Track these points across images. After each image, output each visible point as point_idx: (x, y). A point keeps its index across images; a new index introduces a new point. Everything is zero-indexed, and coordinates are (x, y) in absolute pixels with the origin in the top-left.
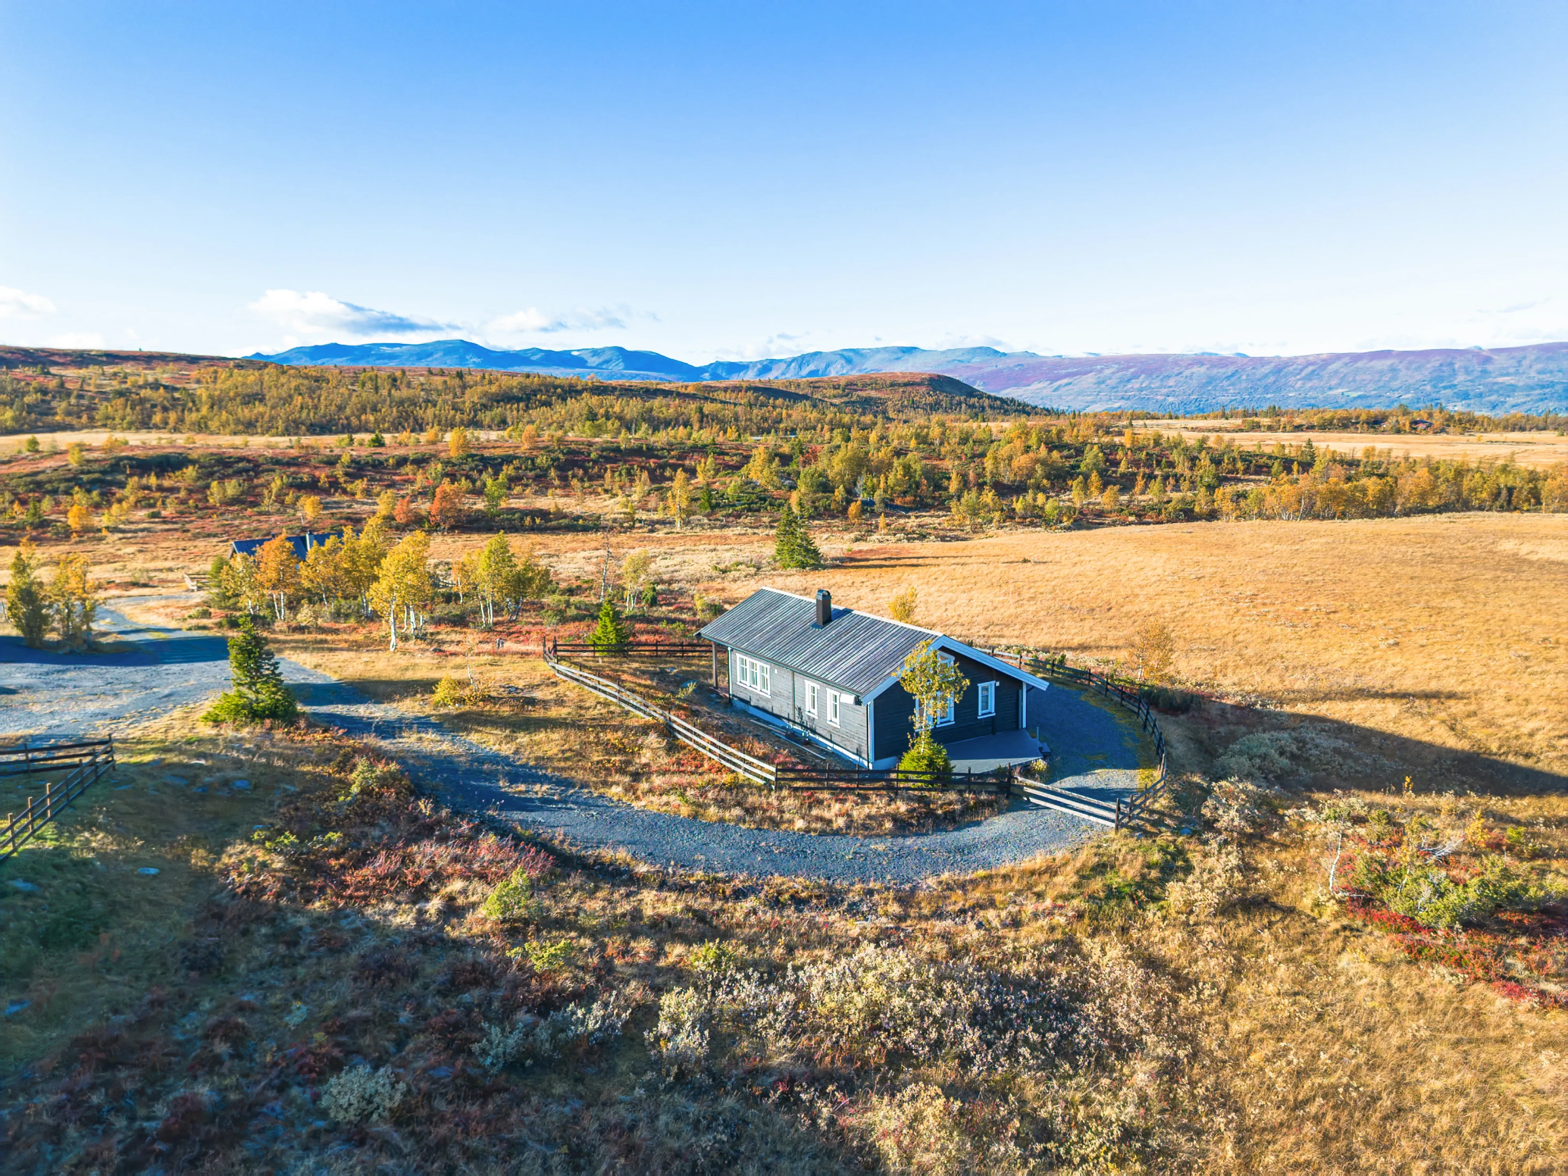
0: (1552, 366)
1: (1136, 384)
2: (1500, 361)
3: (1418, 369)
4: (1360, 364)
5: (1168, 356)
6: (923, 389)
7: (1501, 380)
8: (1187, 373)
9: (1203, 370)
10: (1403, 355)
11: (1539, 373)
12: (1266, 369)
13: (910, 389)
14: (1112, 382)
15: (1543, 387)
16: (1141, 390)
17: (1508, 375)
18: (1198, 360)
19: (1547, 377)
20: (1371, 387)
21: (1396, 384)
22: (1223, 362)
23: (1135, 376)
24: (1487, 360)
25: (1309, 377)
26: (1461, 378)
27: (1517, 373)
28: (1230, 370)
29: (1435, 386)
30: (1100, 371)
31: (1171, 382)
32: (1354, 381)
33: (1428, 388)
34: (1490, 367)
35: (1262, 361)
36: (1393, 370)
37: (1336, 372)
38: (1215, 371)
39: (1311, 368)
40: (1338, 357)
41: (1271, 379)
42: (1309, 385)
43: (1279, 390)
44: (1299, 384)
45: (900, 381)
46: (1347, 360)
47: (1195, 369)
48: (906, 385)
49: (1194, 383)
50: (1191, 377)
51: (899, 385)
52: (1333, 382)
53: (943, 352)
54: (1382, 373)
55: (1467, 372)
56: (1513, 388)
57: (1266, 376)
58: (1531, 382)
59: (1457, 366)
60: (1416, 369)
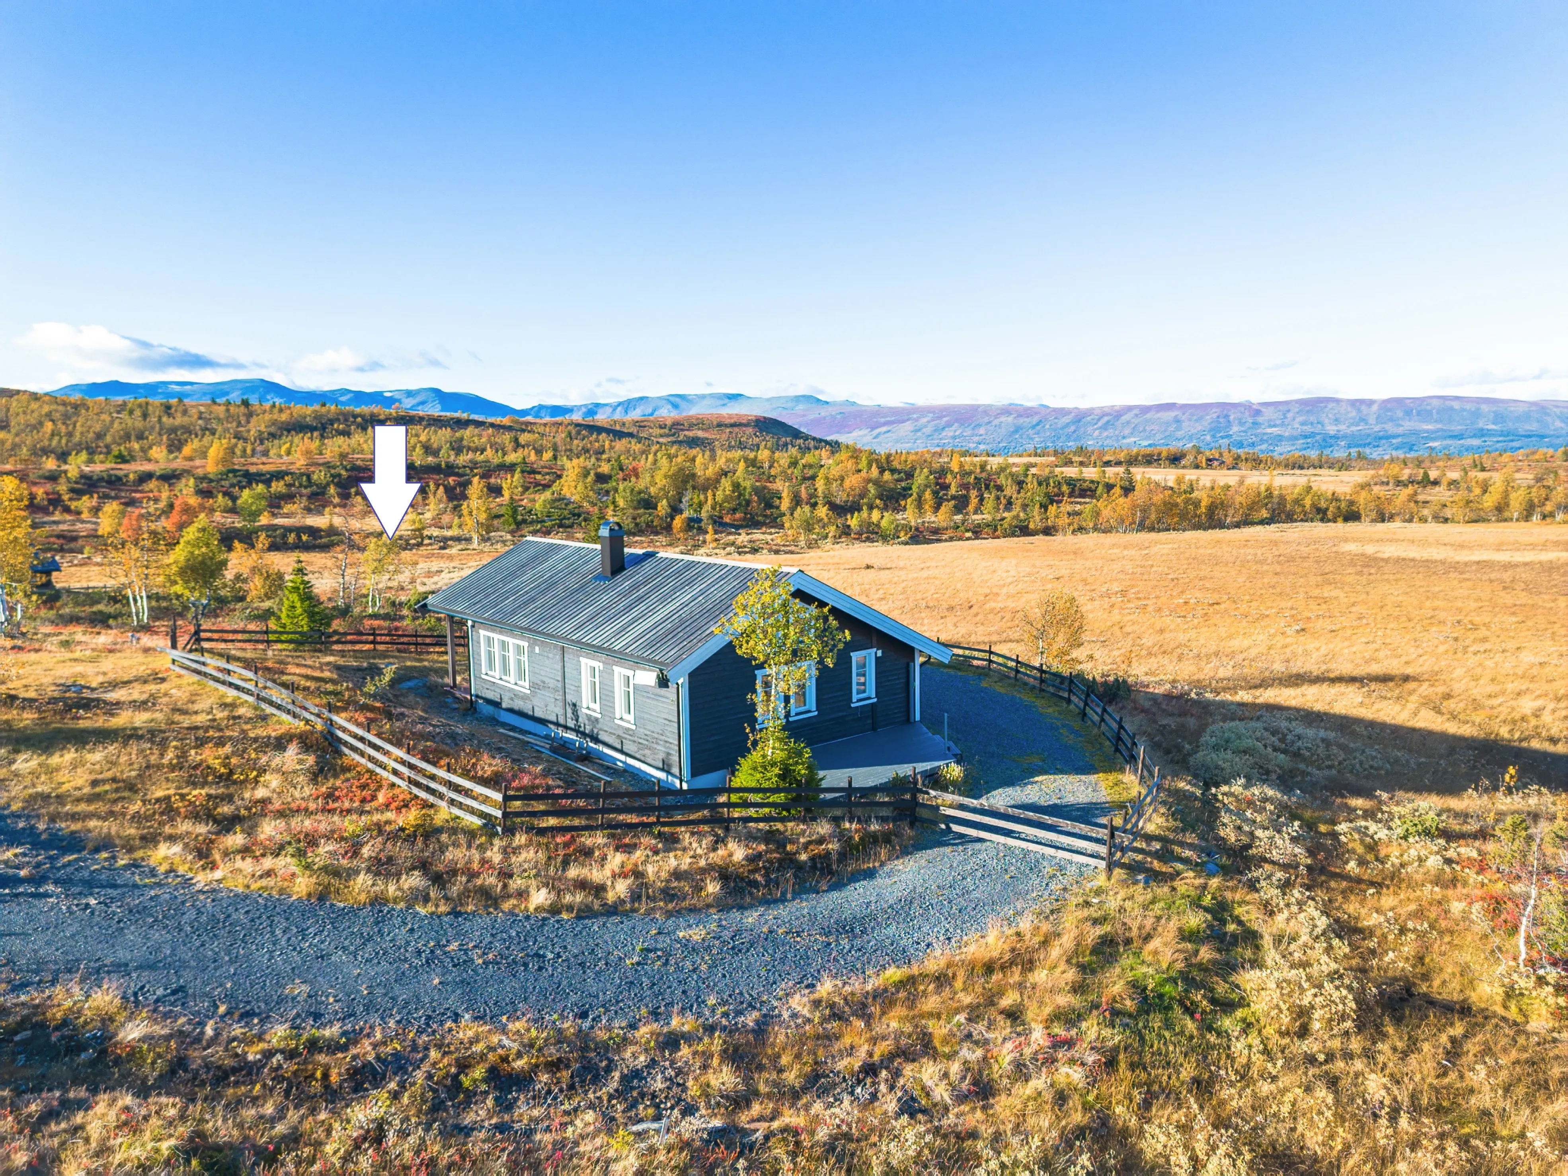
0: (1312, 418)
1: (949, 432)
2: (1269, 414)
3: (1198, 420)
4: (1148, 416)
5: (979, 406)
6: (749, 430)
7: (1269, 430)
8: (996, 422)
9: (1010, 419)
10: (1185, 407)
11: (1303, 424)
12: (1066, 420)
13: (736, 429)
14: (928, 430)
15: (1306, 437)
16: (954, 438)
17: (1275, 426)
18: (1006, 411)
19: (1308, 429)
20: (1159, 436)
21: (1179, 434)
22: (1028, 412)
23: (949, 425)
24: (1258, 412)
25: (1105, 427)
26: (1235, 429)
27: (1282, 425)
28: (1035, 420)
29: (1213, 436)
30: (917, 420)
31: (982, 431)
32: (1144, 430)
33: (1208, 438)
34: (1260, 419)
35: (1062, 412)
36: (1177, 421)
37: (1128, 422)
38: (1021, 420)
39: (1106, 419)
40: (1129, 409)
41: (1073, 428)
42: (1105, 434)
43: (1078, 439)
44: (1097, 433)
45: (727, 421)
46: (1136, 411)
47: (1003, 419)
48: (733, 425)
49: (1003, 431)
50: (1000, 426)
51: (726, 426)
52: (1127, 432)
53: (768, 400)
54: (1168, 424)
55: (1241, 423)
56: (1280, 438)
57: (1068, 425)
58: (1295, 433)
59: (1232, 418)
60: (1197, 420)
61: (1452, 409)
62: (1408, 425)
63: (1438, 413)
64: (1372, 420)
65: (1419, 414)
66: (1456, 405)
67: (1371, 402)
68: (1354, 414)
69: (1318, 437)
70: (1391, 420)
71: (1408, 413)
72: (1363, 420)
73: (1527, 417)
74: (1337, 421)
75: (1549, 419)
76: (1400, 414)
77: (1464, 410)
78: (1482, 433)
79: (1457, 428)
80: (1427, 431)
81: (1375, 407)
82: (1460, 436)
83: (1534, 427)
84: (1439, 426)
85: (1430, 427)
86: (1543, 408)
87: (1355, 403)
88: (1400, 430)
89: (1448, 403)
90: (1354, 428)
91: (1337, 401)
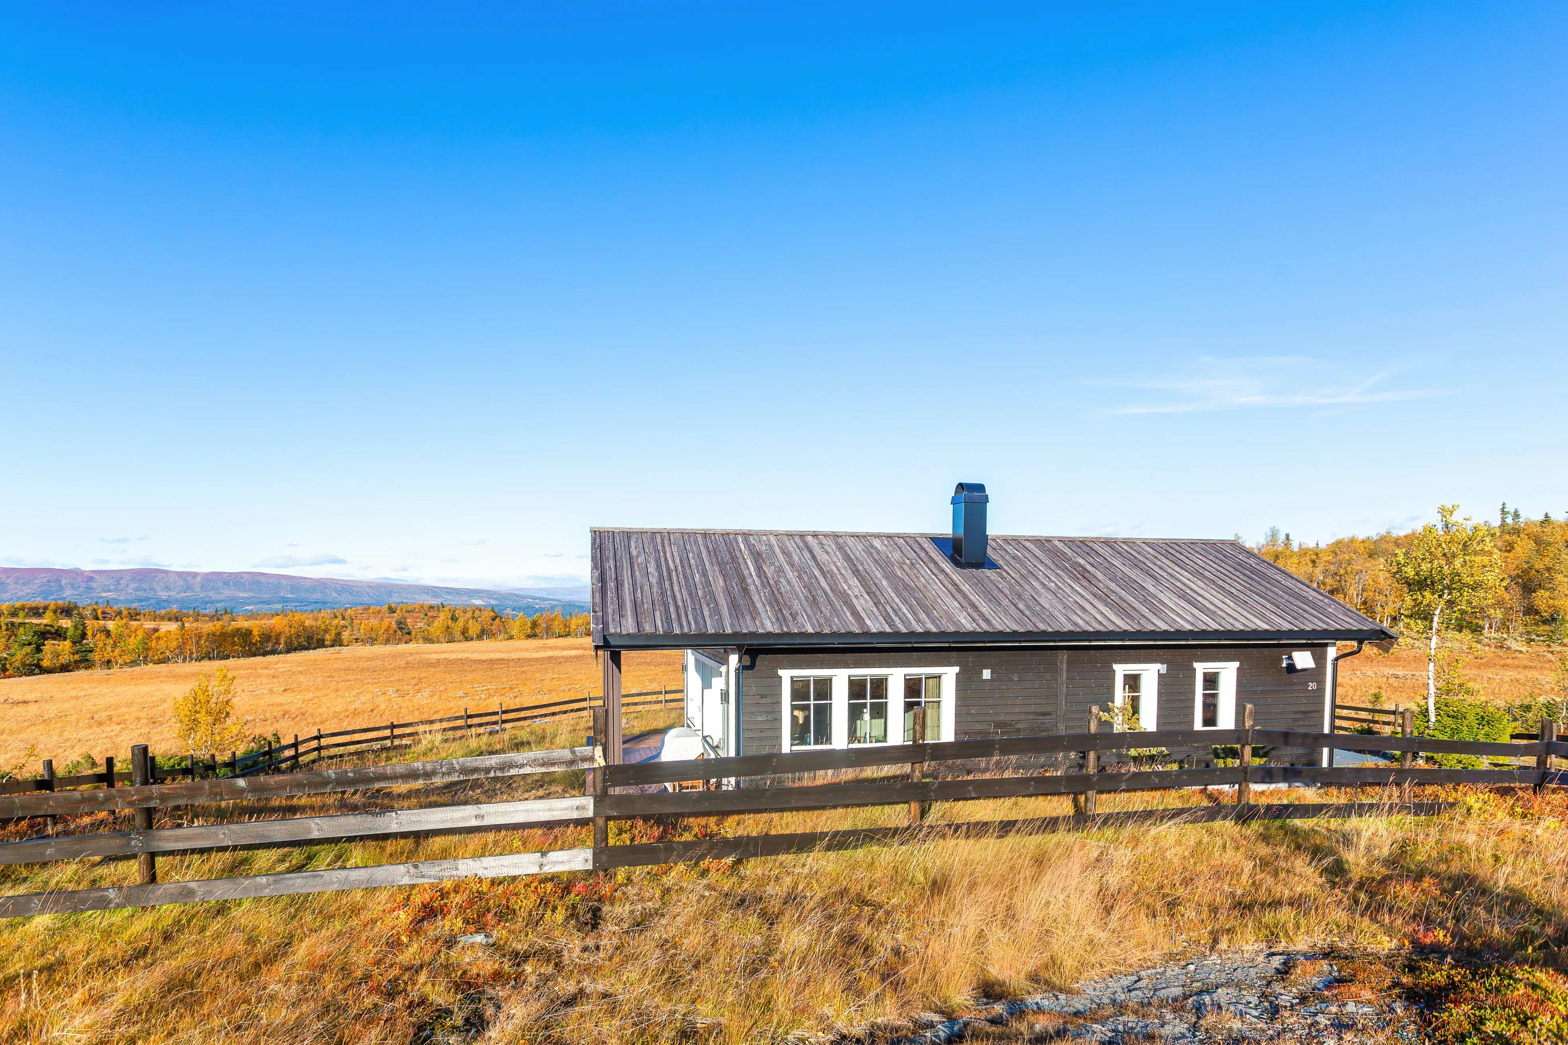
0: (144, 586)
3: (27, 583)
7: (104, 595)
11: (136, 590)
15: (140, 601)
17: (109, 591)
19: (141, 594)
27: (117, 590)
34: (94, 585)
55: (73, 587)
58: (129, 597)
59: (63, 582)
60: (24, 584)
61: (260, 582)
62: (227, 593)
63: (249, 584)
64: (197, 589)
65: (235, 584)
66: (262, 579)
67: (195, 575)
68: (182, 583)
69: (152, 601)
70: (213, 589)
71: (226, 584)
72: (189, 588)
73: (313, 589)
74: (167, 588)
75: (328, 591)
76: (221, 585)
77: (269, 583)
78: (284, 600)
79: (265, 596)
80: (242, 598)
81: (199, 578)
82: (269, 602)
83: (318, 596)
84: (252, 594)
85: (244, 595)
86: (324, 583)
87: (180, 574)
88: (221, 597)
89: (257, 578)
90: (183, 595)
91: (166, 572)
